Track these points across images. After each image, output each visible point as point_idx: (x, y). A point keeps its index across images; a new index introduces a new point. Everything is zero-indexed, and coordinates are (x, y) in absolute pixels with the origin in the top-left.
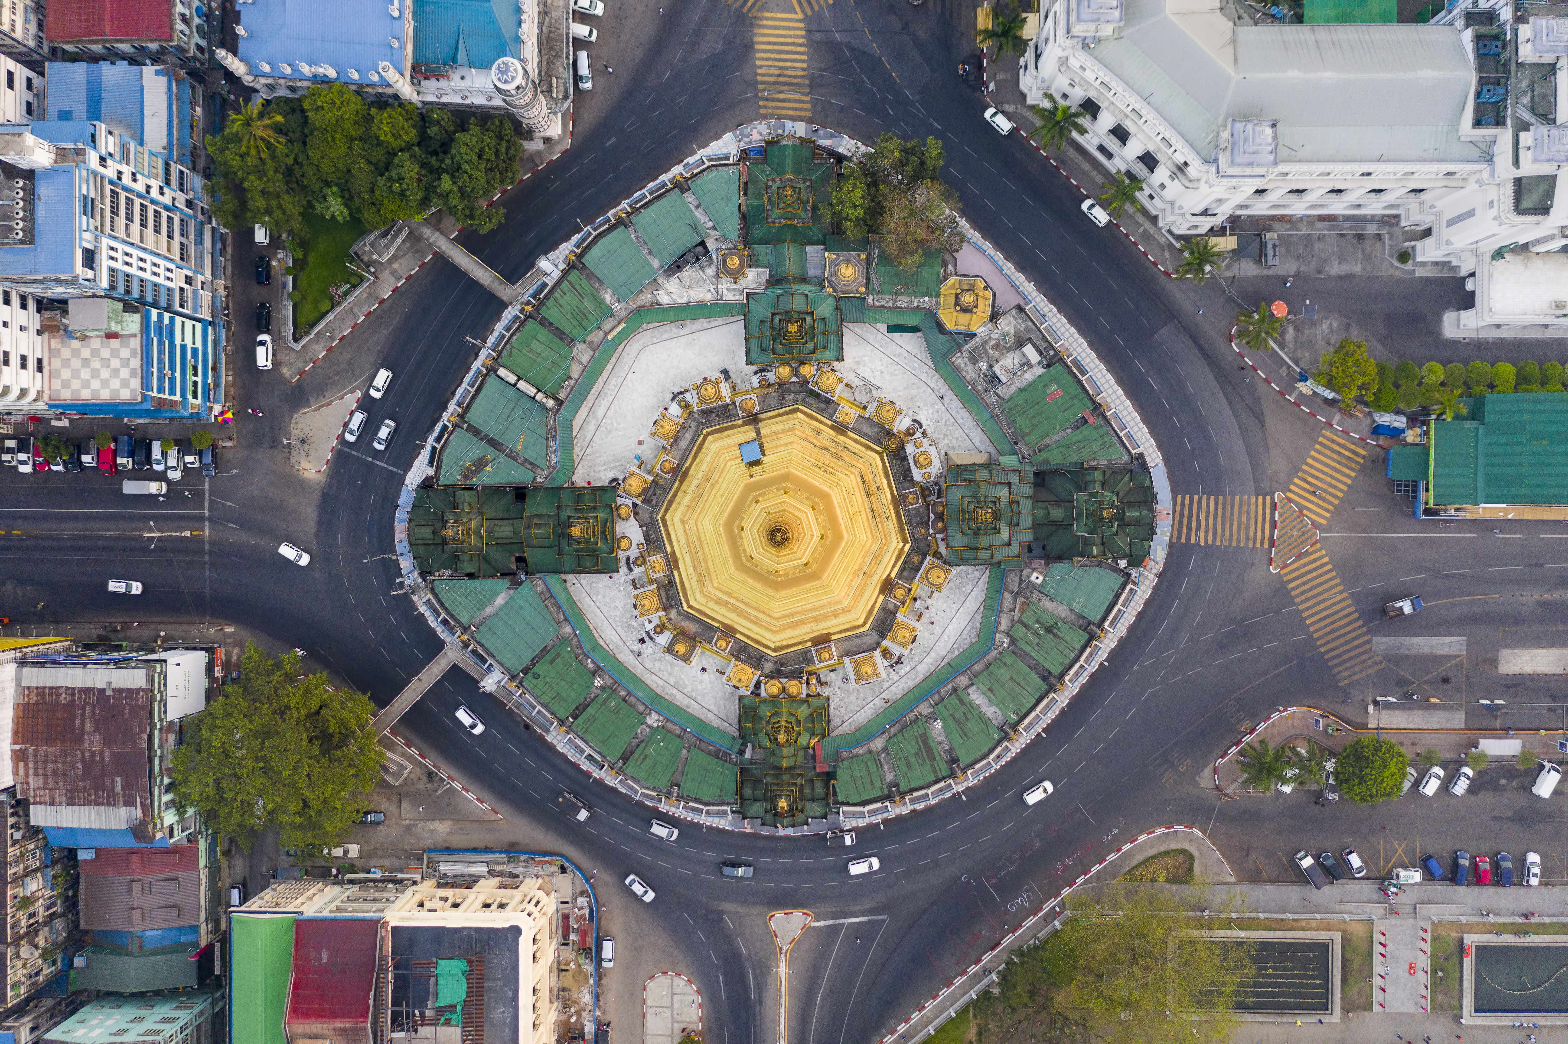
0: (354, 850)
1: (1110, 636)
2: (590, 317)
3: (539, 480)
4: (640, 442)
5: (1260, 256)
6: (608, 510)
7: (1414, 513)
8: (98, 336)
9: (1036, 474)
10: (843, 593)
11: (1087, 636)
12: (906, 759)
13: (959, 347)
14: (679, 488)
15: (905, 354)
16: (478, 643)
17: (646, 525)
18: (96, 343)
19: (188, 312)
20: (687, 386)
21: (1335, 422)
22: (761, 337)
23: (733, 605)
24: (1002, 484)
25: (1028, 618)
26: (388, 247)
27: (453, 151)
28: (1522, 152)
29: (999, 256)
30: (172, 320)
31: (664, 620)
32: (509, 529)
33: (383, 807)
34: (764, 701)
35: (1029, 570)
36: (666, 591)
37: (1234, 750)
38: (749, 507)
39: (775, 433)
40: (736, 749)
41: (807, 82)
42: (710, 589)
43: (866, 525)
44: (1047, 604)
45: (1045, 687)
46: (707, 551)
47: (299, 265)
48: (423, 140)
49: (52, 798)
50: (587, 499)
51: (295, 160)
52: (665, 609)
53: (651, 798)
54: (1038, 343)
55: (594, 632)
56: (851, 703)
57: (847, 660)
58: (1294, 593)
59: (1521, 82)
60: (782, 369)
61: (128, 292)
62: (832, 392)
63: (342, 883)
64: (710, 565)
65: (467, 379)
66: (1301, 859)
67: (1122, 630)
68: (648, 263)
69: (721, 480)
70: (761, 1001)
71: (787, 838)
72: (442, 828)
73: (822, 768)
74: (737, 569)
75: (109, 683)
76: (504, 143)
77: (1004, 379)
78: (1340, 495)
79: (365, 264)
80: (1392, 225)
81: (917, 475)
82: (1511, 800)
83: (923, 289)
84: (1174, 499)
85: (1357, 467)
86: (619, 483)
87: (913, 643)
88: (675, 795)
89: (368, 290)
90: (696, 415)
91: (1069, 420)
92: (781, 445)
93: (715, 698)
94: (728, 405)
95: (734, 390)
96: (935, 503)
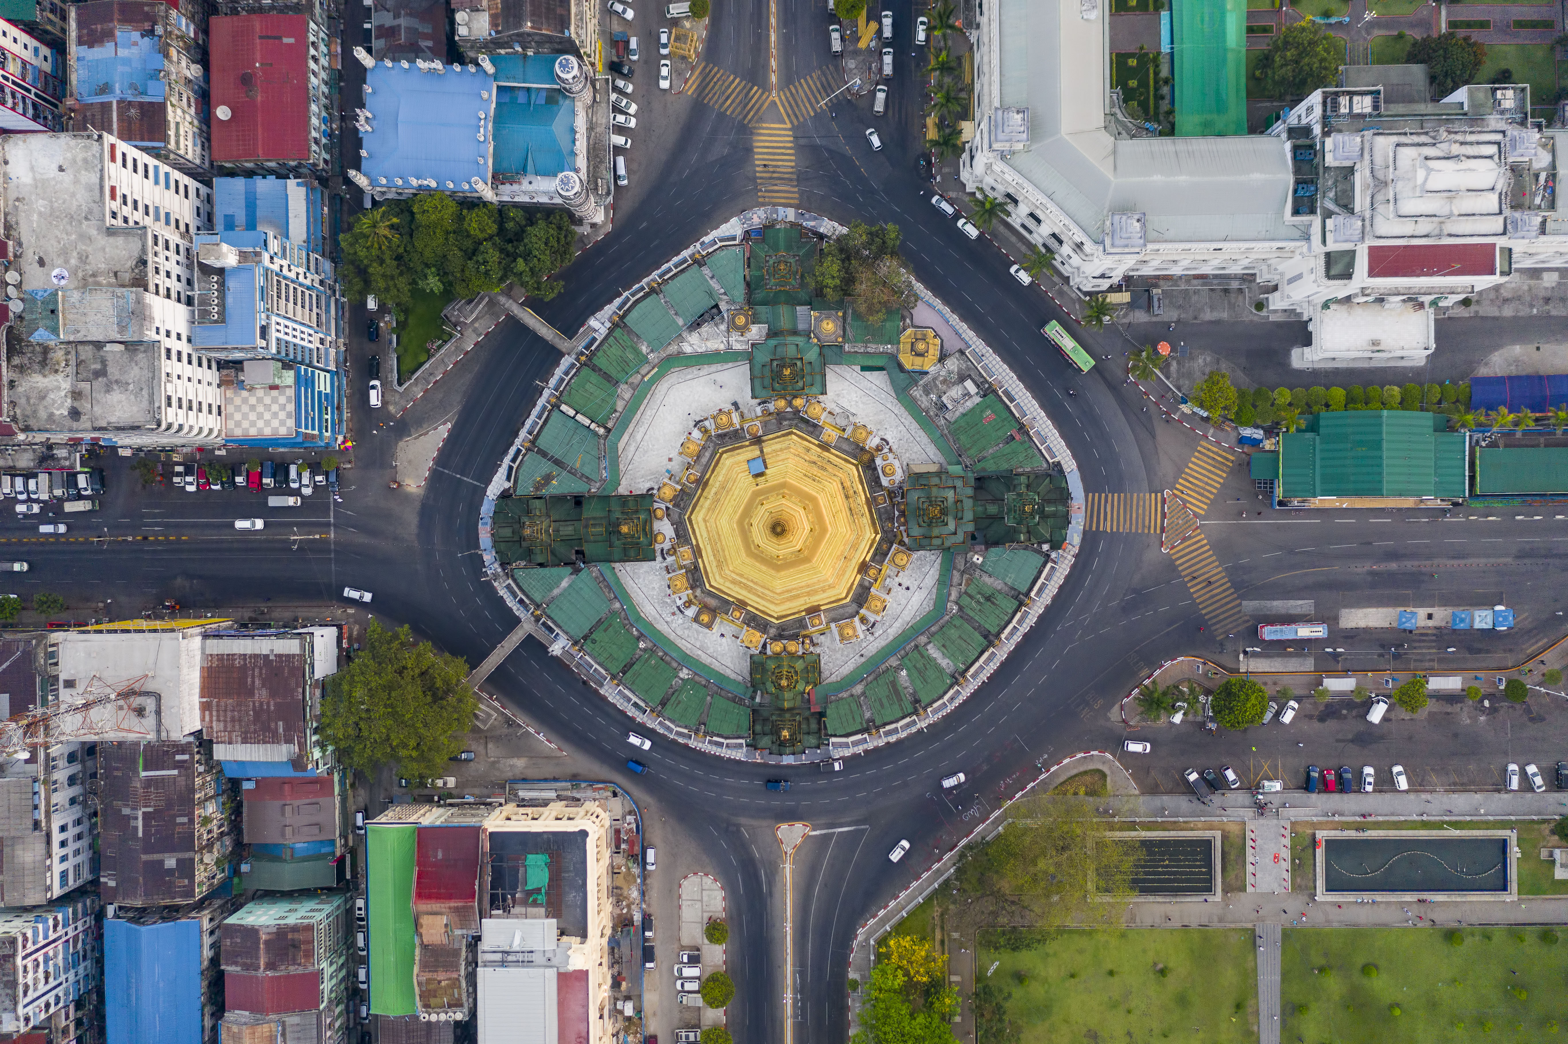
0: (451, 782)
1: (1038, 604)
2: (631, 364)
3: (593, 490)
4: (670, 460)
5: (1149, 306)
6: (647, 513)
7: (1272, 505)
8: (263, 388)
9: (978, 479)
10: (829, 573)
11: (1017, 603)
12: (880, 700)
13: (916, 383)
14: (701, 494)
15: (874, 387)
16: (549, 617)
17: (676, 524)
18: (260, 393)
19: (322, 366)
20: (706, 415)
21: (1209, 435)
22: (762, 378)
23: (744, 584)
24: (950, 487)
25: (972, 590)
26: (472, 311)
27: (526, 241)
28: (1328, 234)
29: (946, 310)
30: (313, 373)
31: (692, 597)
32: (571, 528)
33: (473, 748)
34: (770, 657)
35: (972, 553)
36: (693, 574)
37: (1136, 691)
38: (756, 508)
39: (775, 451)
40: (748, 695)
41: (795, 177)
42: (727, 572)
43: (846, 520)
44: (986, 579)
45: (986, 642)
46: (724, 543)
47: (401, 326)
48: (501, 230)
49: (230, 738)
50: (631, 504)
51: (405, 248)
52: (692, 588)
53: (683, 735)
54: (976, 379)
55: (637, 607)
56: (836, 659)
57: (833, 625)
58: (1180, 568)
59: (1327, 181)
60: (780, 401)
61: (287, 355)
62: (818, 419)
63: (445, 805)
64: (727, 553)
65: (534, 413)
66: (1188, 775)
67: (1047, 598)
68: (674, 322)
69: (734, 488)
70: (771, 894)
71: (789, 766)
72: (519, 764)
73: (815, 709)
74: (748, 556)
75: (272, 651)
76: (563, 231)
77: (950, 407)
78: (1215, 491)
79: (453, 324)
80: (1251, 281)
81: (885, 482)
82: (1351, 727)
83: (887, 338)
84: (1086, 497)
85: (1228, 470)
86: (655, 492)
87: (884, 611)
88: (702, 731)
89: (455, 344)
90: (713, 438)
91: (1000, 437)
92: (780, 461)
93: (732, 656)
94: (738, 430)
95: (743, 419)
96: (899, 503)
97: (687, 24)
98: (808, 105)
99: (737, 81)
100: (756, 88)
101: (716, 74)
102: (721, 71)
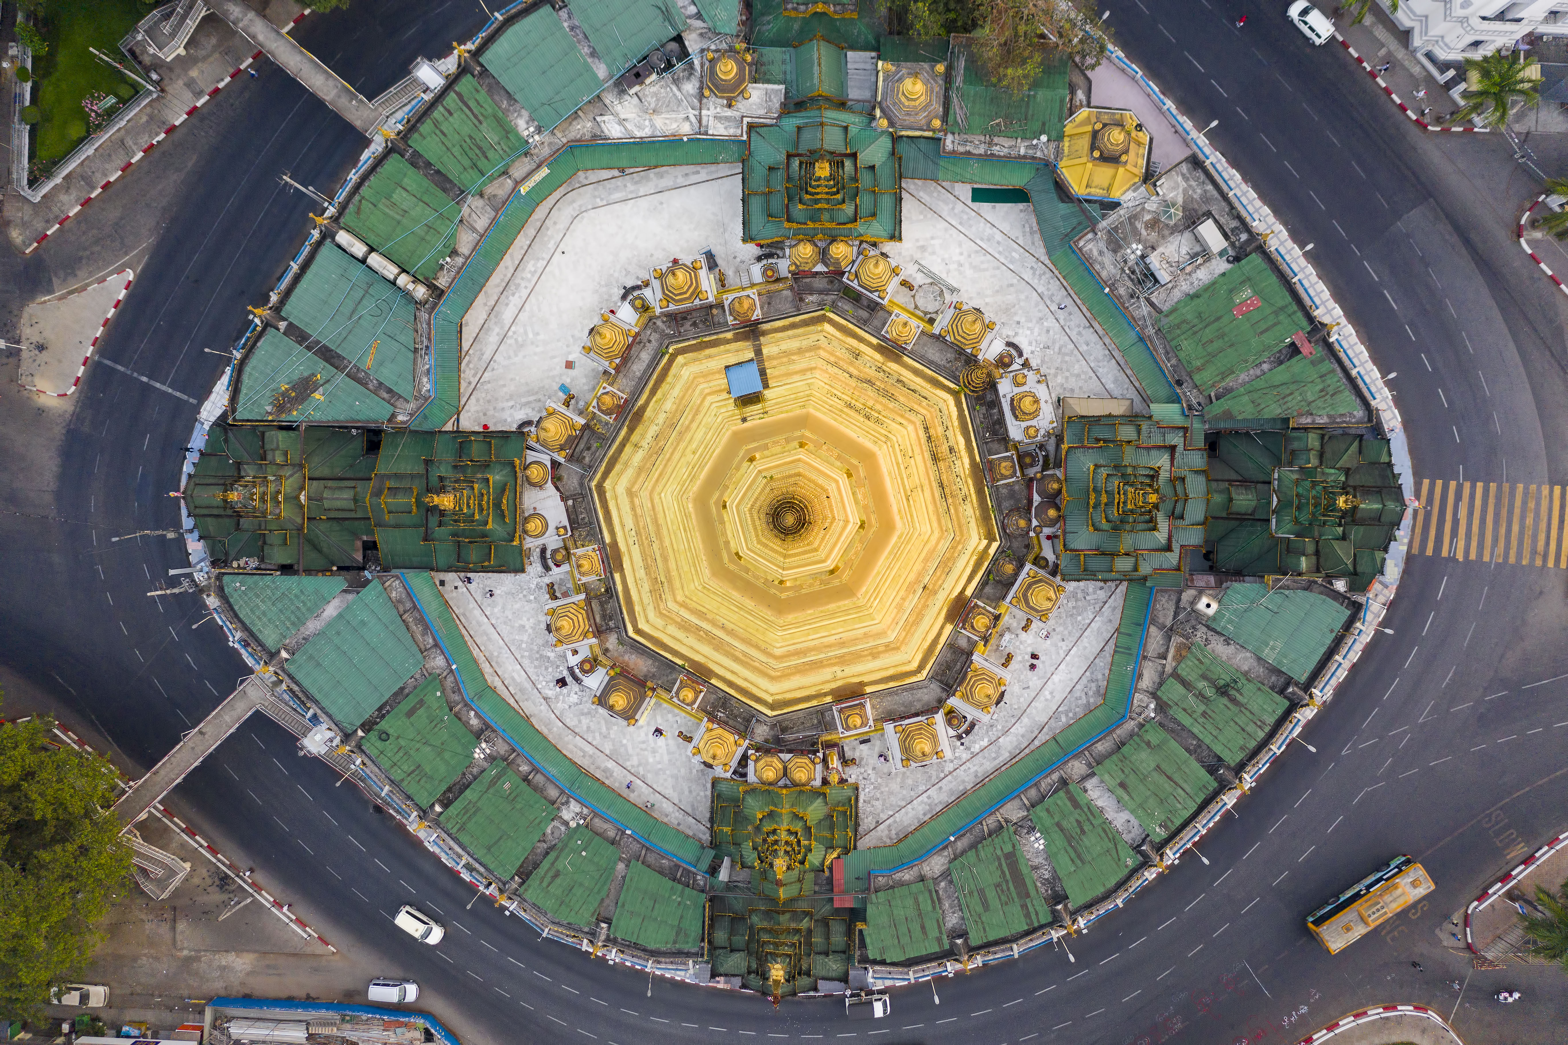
0: (98, 995)
1: (1314, 701)
2: (491, 154)
3: (400, 418)
4: (569, 365)
6: (508, 469)
9: (1207, 436)
10: (888, 620)
11: (1287, 703)
12: (982, 893)
13: (1092, 225)
14: (626, 439)
15: (999, 236)
16: (292, 678)
17: (574, 497)
20: (645, 274)
22: (768, 195)
23: (707, 632)
24: (1159, 448)
25: (1187, 670)
26: (174, 36)
31: (597, 650)
32: (348, 495)
34: (753, 791)
35: (1191, 592)
36: (602, 604)
37: (1498, 890)
38: (738, 468)
39: (786, 353)
40: (705, 865)
42: (671, 605)
43: (931, 508)
44: (1218, 647)
45: (1215, 787)
46: (667, 542)
47: (42, 67)
50: (476, 451)
52: (599, 632)
54: (1222, 220)
55: (486, 665)
56: (891, 793)
57: (889, 727)
60: (801, 247)
62: (881, 291)
64: (672, 565)
68: (588, 69)
69: (694, 426)
72: (240, 965)
73: (844, 901)
74: (714, 574)
77: (1164, 276)
79: (144, 67)
81: (1015, 430)
83: (1037, 126)
84: (1418, 485)
86: (532, 428)
87: (997, 703)
88: (603, 937)
89: (148, 110)
90: (659, 323)
91: (1268, 348)
92: (796, 373)
93: (675, 777)
94: (711, 307)
95: (723, 286)
96: (1043, 477)
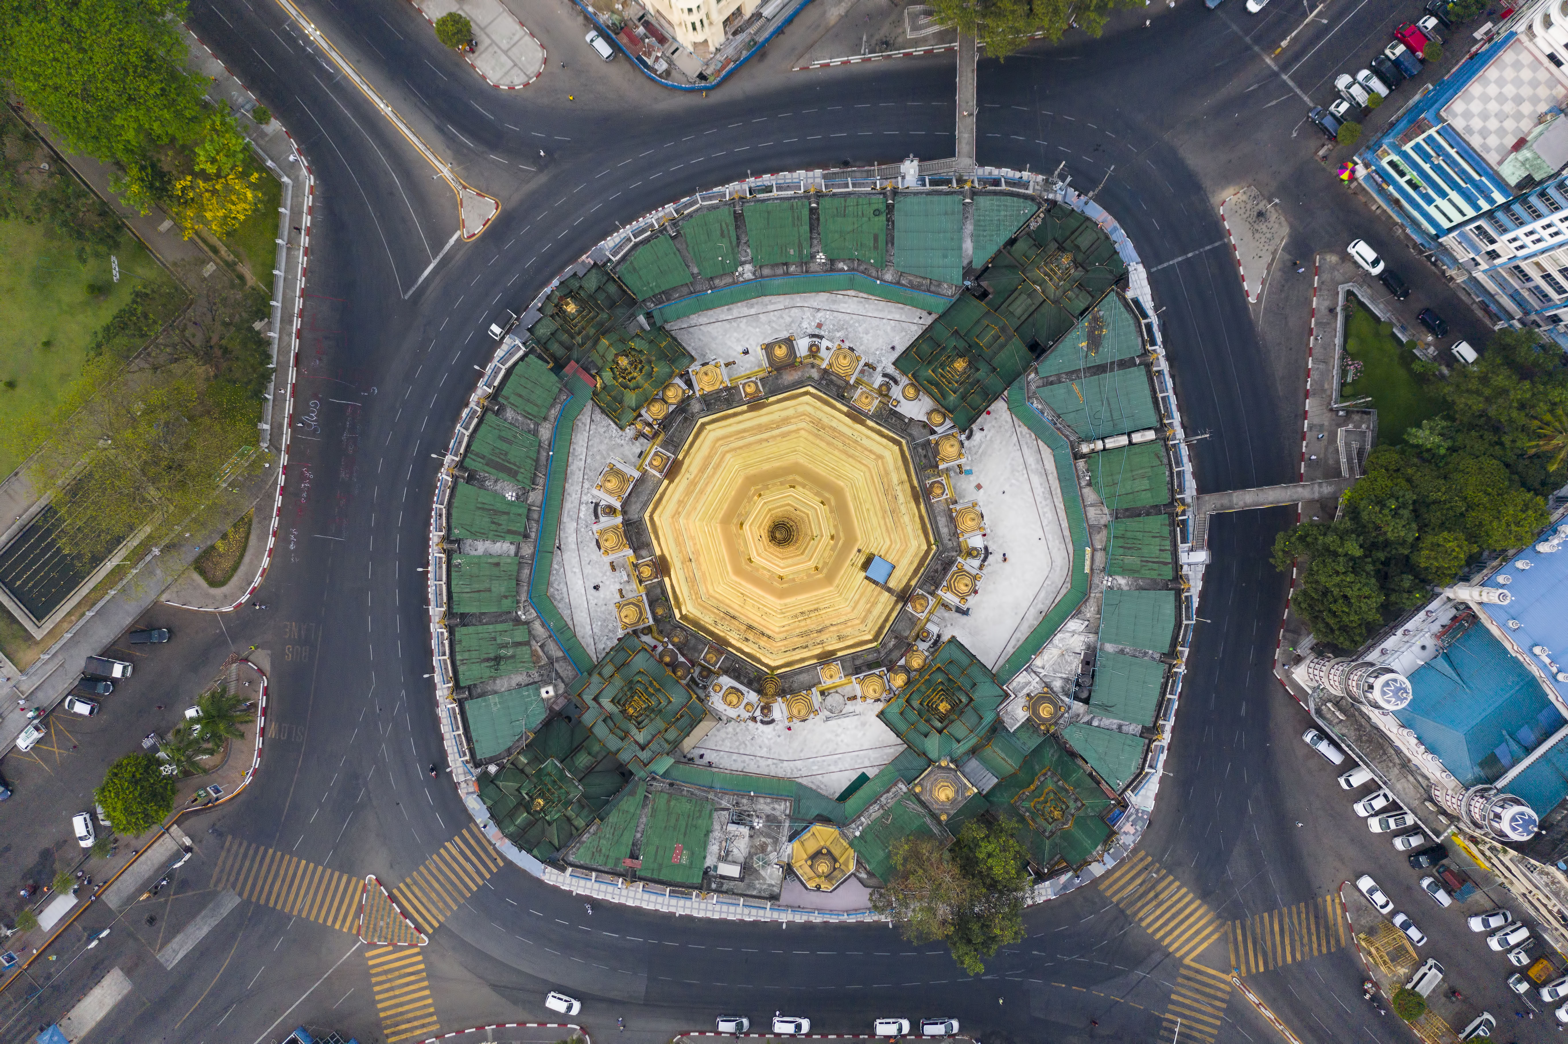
1: (446, 700)
2: (1121, 551)
3: (1033, 375)
4: (979, 487)
6: (951, 408)
7: (304, 1030)
8: (1530, 132)
9: (631, 773)
10: (692, 527)
11: (462, 685)
12: (511, 443)
13: (792, 818)
14: (910, 480)
15: (832, 768)
16: (952, 193)
17: (909, 424)
18: (1526, 125)
19: (1468, 228)
20: (985, 571)
22: (963, 671)
23: (773, 429)
24: (649, 742)
25: (524, 651)
26: (1348, 445)
27: (1373, 581)
29: (834, 920)
30: (1477, 208)
31: (817, 362)
32: (1018, 312)
34: (671, 376)
35: (561, 691)
36: (839, 387)
37: (262, 702)
38: (835, 526)
39: (874, 604)
40: (655, 314)
41: (1128, 912)
42: (803, 425)
43: (727, 601)
44: (520, 678)
45: (456, 610)
46: (836, 452)
47: (1407, 356)
48: (1407, 565)
50: (977, 399)
51: (1501, 444)
52: (825, 371)
53: (687, 206)
54: (732, 883)
55: (865, 296)
56: (601, 442)
57: (637, 474)
58: (337, 874)
60: (920, 662)
62: (861, 681)
64: (823, 445)
65: (1173, 400)
66: (125, 668)
67: (443, 713)
68: (1116, 641)
69: (882, 523)
70: (440, 129)
71: (546, 282)
72: (834, 12)
73: (571, 368)
74: (797, 463)
76: (1335, 627)
77: (732, 828)
78: (377, 989)
79: (1353, 412)
81: (726, 681)
83: (869, 838)
84: (504, 858)
85: (384, 1023)
86: (963, 437)
87: (597, 541)
88: (668, 228)
89: (1329, 393)
90: (954, 554)
91: (647, 844)
92: (859, 599)
93: (714, 339)
94: (937, 588)
95: (943, 605)
96: (689, 673)
97: (1402, 971)
98: (1187, 1002)
99: (1289, 959)
100: (1262, 969)
101: (1319, 945)
102: (1316, 953)
